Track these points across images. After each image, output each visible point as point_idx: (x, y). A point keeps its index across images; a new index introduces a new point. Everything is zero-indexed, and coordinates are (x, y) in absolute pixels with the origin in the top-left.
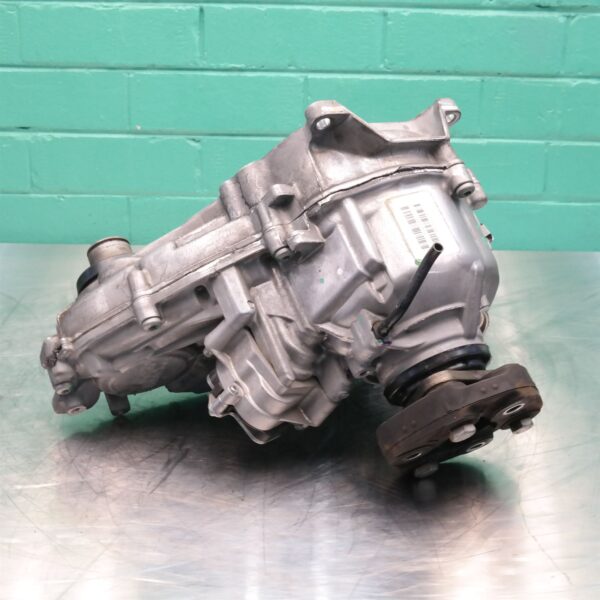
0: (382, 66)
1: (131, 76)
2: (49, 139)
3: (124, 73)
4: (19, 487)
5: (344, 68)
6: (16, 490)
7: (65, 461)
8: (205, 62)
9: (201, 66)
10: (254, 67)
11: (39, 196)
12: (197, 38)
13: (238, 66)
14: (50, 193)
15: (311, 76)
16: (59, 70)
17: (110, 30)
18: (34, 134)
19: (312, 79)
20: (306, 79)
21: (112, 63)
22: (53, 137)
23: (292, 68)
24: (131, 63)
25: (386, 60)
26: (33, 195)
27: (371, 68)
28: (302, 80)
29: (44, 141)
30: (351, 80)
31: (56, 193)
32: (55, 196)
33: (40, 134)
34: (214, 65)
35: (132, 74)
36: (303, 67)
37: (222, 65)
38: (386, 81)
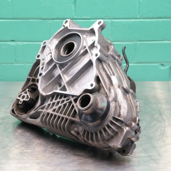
0: (138, 16)
1: (51, 22)
2: (21, 44)
3: (48, 21)
4: (25, 151)
5: (125, 17)
6: (24, 152)
7: (39, 144)
8: (76, 16)
9: (75, 18)
10: (93, 18)
11: (18, 64)
12: (74, 8)
13: (88, 18)
14: (22, 63)
15: (113, 20)
16: (25, 20)
17: (43, 6)
18: (16, 43)
19: (114, 21)
20: (112, 22)
21: (44, 18)
22: (22, 43)
23: (107, 18)
24: (50, 17)
25: (140, 14)
26: (15, 64)
27: (135, 17)
28: (110, 22)
29: (20, 45)
30: (127, 21)
31: (23, 63)
32: (23, 64)
33: (18, 43)
34: (79, 17)
35: (51, 21)
36: (111, 17)
37: (82, 17)
38: (140, 21)
